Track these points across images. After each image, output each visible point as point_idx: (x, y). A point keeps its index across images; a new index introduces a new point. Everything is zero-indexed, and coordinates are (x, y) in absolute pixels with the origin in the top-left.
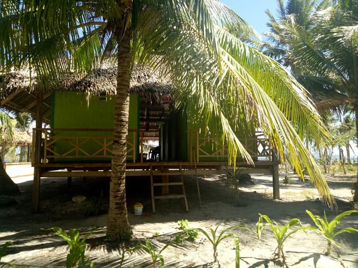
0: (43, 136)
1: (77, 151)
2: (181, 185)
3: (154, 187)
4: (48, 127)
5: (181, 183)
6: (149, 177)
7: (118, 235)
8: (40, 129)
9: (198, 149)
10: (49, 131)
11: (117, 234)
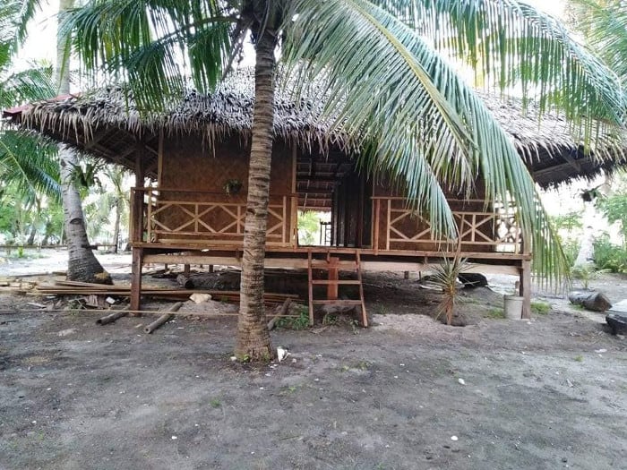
0: (146, 198)
1: (196, 224)
2: (358, 285)
3: (313, 285)
4: (155, 185)
5: (358, 282)
6: (306, 270)
7: (251, 353)
8: (141, 188)
9: (389, 227)
10: (156, 193)
11: (249, 351)
